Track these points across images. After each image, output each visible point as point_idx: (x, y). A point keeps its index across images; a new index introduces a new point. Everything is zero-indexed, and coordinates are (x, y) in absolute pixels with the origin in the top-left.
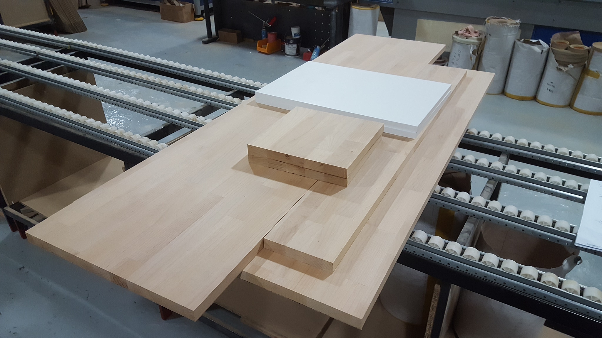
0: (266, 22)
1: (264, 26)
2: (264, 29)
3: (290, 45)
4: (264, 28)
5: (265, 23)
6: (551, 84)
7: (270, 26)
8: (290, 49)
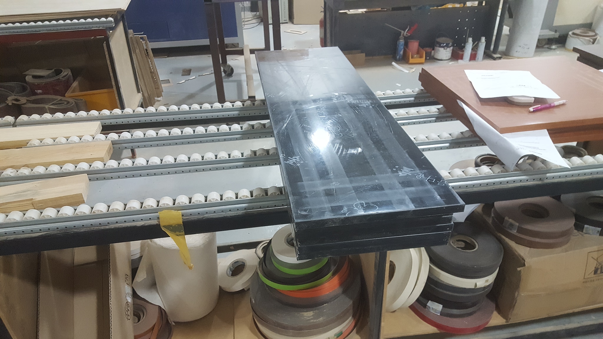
1: (402, 36)
3: (449, 49)
7: (410, 35)
8: (448, 53)
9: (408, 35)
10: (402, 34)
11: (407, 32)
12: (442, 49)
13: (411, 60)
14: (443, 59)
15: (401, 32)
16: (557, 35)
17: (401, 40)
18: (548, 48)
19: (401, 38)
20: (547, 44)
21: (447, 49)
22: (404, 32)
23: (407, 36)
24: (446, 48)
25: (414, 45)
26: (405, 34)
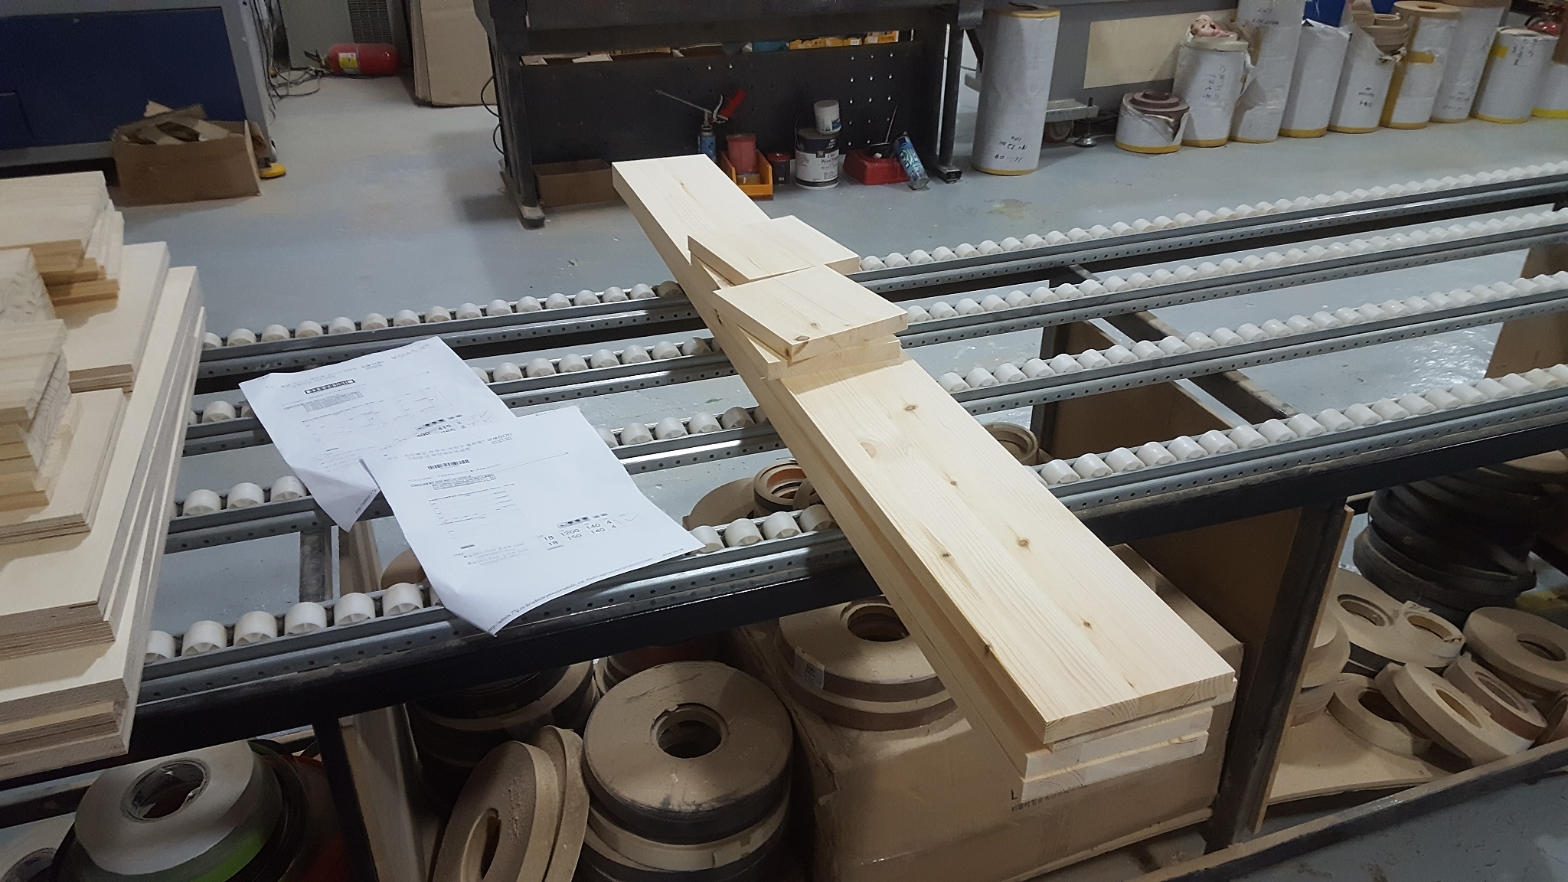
0: (713, 112)
1: (706, 123)
2: (709, 133)
4: (708, 131)
6: (1368, 92)
7: (727, 119)
8: (827, 165)
9: (722, 120)
10: (706, 118)
11: (718, 114)
12: (812, 157)
14: (817, 181)
15: (703, 112)
16: (1093, 111)
17: (707, 134)
18: (1075, 144)
19: (705, 129)
20: (1074, 134)
21: (822, 156)
22: (710, 112)
23: (719, 122)
24: (821, 153)
25: (744, 148)
26: (714, 117)
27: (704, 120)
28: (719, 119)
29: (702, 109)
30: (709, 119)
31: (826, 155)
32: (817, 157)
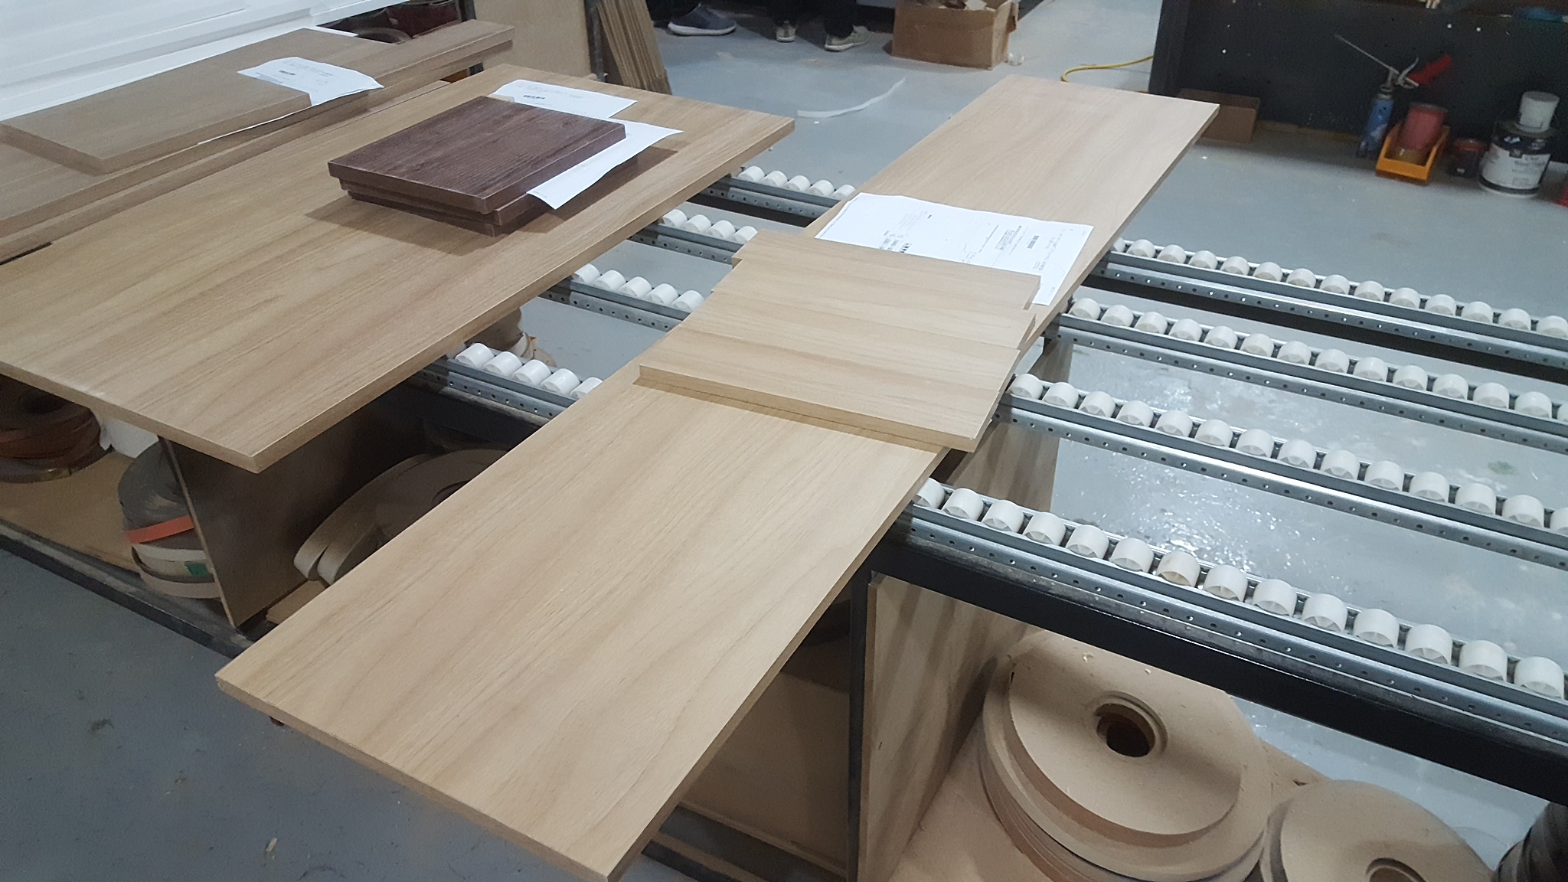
0: (1401, 72)
1: (1389, 84)
2: (1388, 97)
3: (1529, 157)
4: (1386, 94)
5: (1398, 76)
7: (1417, 85)
8: (1522, 168)
9: (1409, 84)
10: (1390, 79)
11: (1407, 75)
12: (1503, 154)
13: (1383, 163)
14: (1502, 185)
15: (1388, 71)
17: (1384, 96)
19: (1385, 90)
21: (1520, 157)
22: (1397, 72)
23: (1407, 86)
24: (1517, 152)
25: (1424, 122)
26: (1401, 78)
27: (1386, 78)
28: (1406, 83)
29: (1387, 66)
30: (1392, 80)
31: (1524, 156)
32: (1511, 155)
